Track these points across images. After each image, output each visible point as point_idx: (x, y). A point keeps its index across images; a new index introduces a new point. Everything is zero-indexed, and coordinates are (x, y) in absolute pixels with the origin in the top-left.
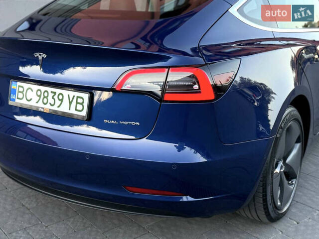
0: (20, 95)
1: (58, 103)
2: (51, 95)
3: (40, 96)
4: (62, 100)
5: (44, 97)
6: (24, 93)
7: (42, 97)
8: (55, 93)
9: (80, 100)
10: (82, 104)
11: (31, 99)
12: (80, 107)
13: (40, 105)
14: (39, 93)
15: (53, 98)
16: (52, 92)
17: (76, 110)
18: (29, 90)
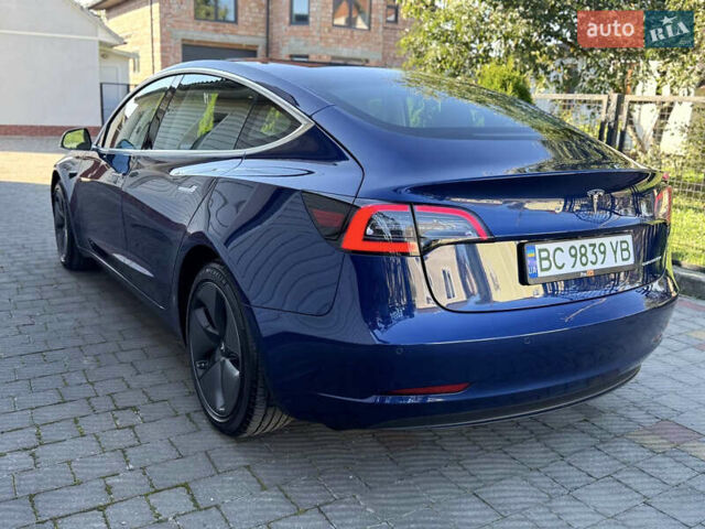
0: (545, 264)
1: (601, 257)
2: (590, 249)
3: (575, 256)
4: (604, 253)
5: (582, 255)
6: (551, 259)
7: (579, 255)
8: (594, 245)
9: (624, 246)
10: (627, 249)
11: (563, 265)
12: (626, 254)
13: (579, 268)
14: (573, 252)
15: (593, 253)
16: (591, 245)
17: (623, 260)
18: (558, 252)
